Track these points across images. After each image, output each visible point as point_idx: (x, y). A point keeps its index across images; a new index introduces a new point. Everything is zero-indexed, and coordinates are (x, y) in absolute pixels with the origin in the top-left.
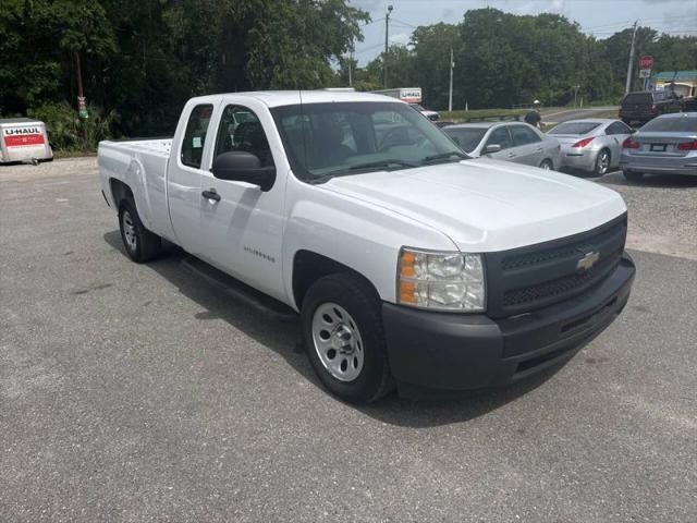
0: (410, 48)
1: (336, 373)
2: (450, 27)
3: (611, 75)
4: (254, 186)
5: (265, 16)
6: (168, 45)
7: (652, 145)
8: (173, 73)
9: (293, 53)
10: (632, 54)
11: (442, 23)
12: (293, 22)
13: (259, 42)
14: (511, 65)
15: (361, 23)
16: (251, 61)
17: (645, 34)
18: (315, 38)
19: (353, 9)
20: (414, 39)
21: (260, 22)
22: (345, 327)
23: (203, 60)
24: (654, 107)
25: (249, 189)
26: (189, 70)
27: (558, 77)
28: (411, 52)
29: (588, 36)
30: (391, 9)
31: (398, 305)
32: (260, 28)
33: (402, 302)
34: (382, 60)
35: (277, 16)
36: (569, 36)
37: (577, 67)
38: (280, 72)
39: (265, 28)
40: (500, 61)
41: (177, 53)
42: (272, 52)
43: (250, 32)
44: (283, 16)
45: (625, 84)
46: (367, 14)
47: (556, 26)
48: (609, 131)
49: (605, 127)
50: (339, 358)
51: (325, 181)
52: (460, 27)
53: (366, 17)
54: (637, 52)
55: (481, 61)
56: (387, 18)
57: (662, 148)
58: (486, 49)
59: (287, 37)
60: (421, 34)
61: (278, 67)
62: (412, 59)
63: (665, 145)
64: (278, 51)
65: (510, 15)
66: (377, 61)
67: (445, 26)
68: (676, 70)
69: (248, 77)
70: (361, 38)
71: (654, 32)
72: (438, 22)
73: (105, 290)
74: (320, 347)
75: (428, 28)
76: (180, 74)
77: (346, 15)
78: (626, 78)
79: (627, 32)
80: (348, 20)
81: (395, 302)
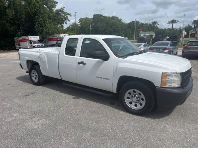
0: (79, 24)
1: (133, 108)
2: (89, 19)
3: (130, 32)
4: (100, 60)
5: (40, 13)
6: (7, 20)
7: (157, 49)
8: (9, 29)
9: (49, 24)
10: (135, 27)
11: (87, 17)
12: (49, 15)
13: (39, 20)
14: (106, 29)
15: (68, 16)
16: (36, 26)
17: (137, 22)
18: (55, 20)
19: (66, 12)
20: (79, 21)
21: (39, 14)
22: (136, 95)
23: (19, 25)
24: (145, 40)
25: (98, 61)
26: (14, 28)
27: (118, 32)
28: (79, 25)
29: (124, 22)
30: (76, 13)
31: (161, 87)
32: (39, 16)
33: (162, 86)
34: (71, 26)
35: (44, 13)
36: (119, 22)
37: (122, 30)
38: (46, 29)
39: (40, 16)
40: (103, 28)
41: (10, 22)
42: (43, 23)
43: (36, 17)
44: (46, 13)
45: (134, 35)
46: (70, 14)
47: (116, 20)
48: (144, 46)
49: (143, 45)
50: (134, 104)
51: (126, 58)
52: (92, 19)
53: (70, 15)
54: (136, 27)
55: (98, 28)
56: (75, 15)
57: (159, 50)
58: (99, 24)
59: (47, 19)
60: (81, 20)
61: (45, 28)
62: (79, 27)
63: (160, 49)
64: (45, 23)
65: (105, 16)
66: (69, 27)
67: (88, 18)
68: (145, 31)
69: (35, 30)
70: (69, 20)
71: (139, 22)
72: (86, 17)
73: (34, 94)
74: (127, 102)
75: (83, 18)
76: (12, 29)
77: (64, 14)
78: (134, 33)
79: (133, 22)
80: (65, 15)
81: (160, 86)
